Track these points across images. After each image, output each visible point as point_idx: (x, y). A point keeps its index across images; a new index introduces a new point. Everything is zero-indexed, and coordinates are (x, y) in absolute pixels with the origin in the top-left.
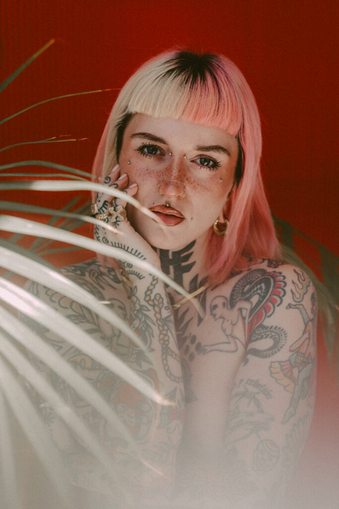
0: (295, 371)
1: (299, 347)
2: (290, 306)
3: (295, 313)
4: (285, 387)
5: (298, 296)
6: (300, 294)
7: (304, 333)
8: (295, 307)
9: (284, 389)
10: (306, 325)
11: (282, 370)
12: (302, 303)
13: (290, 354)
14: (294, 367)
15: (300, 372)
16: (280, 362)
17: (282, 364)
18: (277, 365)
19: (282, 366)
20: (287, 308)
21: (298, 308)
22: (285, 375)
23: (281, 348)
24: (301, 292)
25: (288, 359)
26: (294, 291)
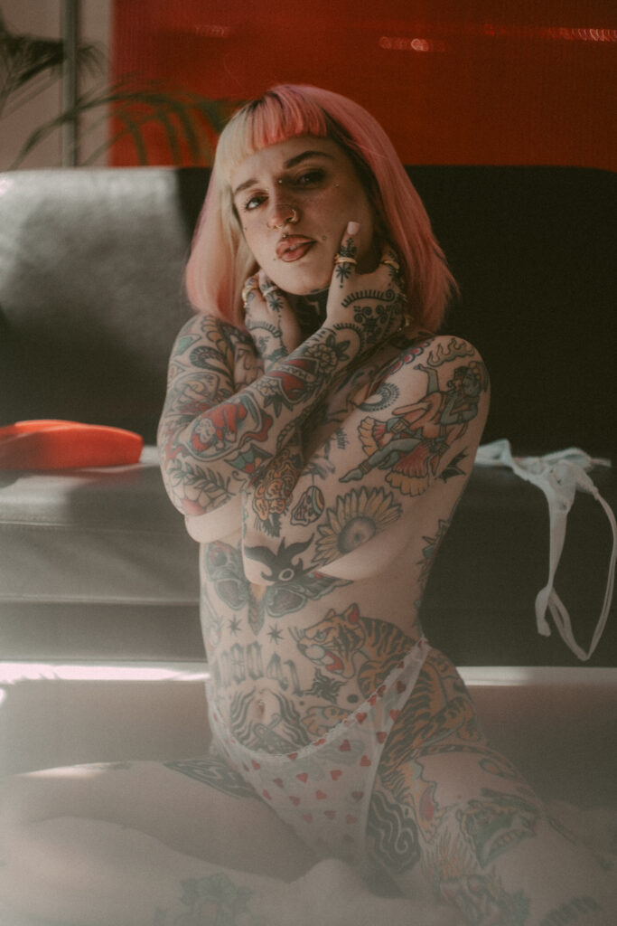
0: (388, 437)
1: (406, 414)
2: (419, 367)
3: (422, 376)
4: (364, 446)
5: (435, 359)
6: (439, 359)
7: (421, 401)
8: (425, 370)
9: (363, 448)
10: (429, 394)
11: (373, 429)
12: (437, 369)
13: (391, 416)
14: (388, 432)
15: (392, 440)
16: (376, 421)
17: (378, 424)
18: (372, 422)
19: (375, 425)
20: (414, 368)
21: (427, 372)
22: (373, 436)
23: (386, 407)
24: (442, 358)
25: (386, 420)
26: (434, 354)
